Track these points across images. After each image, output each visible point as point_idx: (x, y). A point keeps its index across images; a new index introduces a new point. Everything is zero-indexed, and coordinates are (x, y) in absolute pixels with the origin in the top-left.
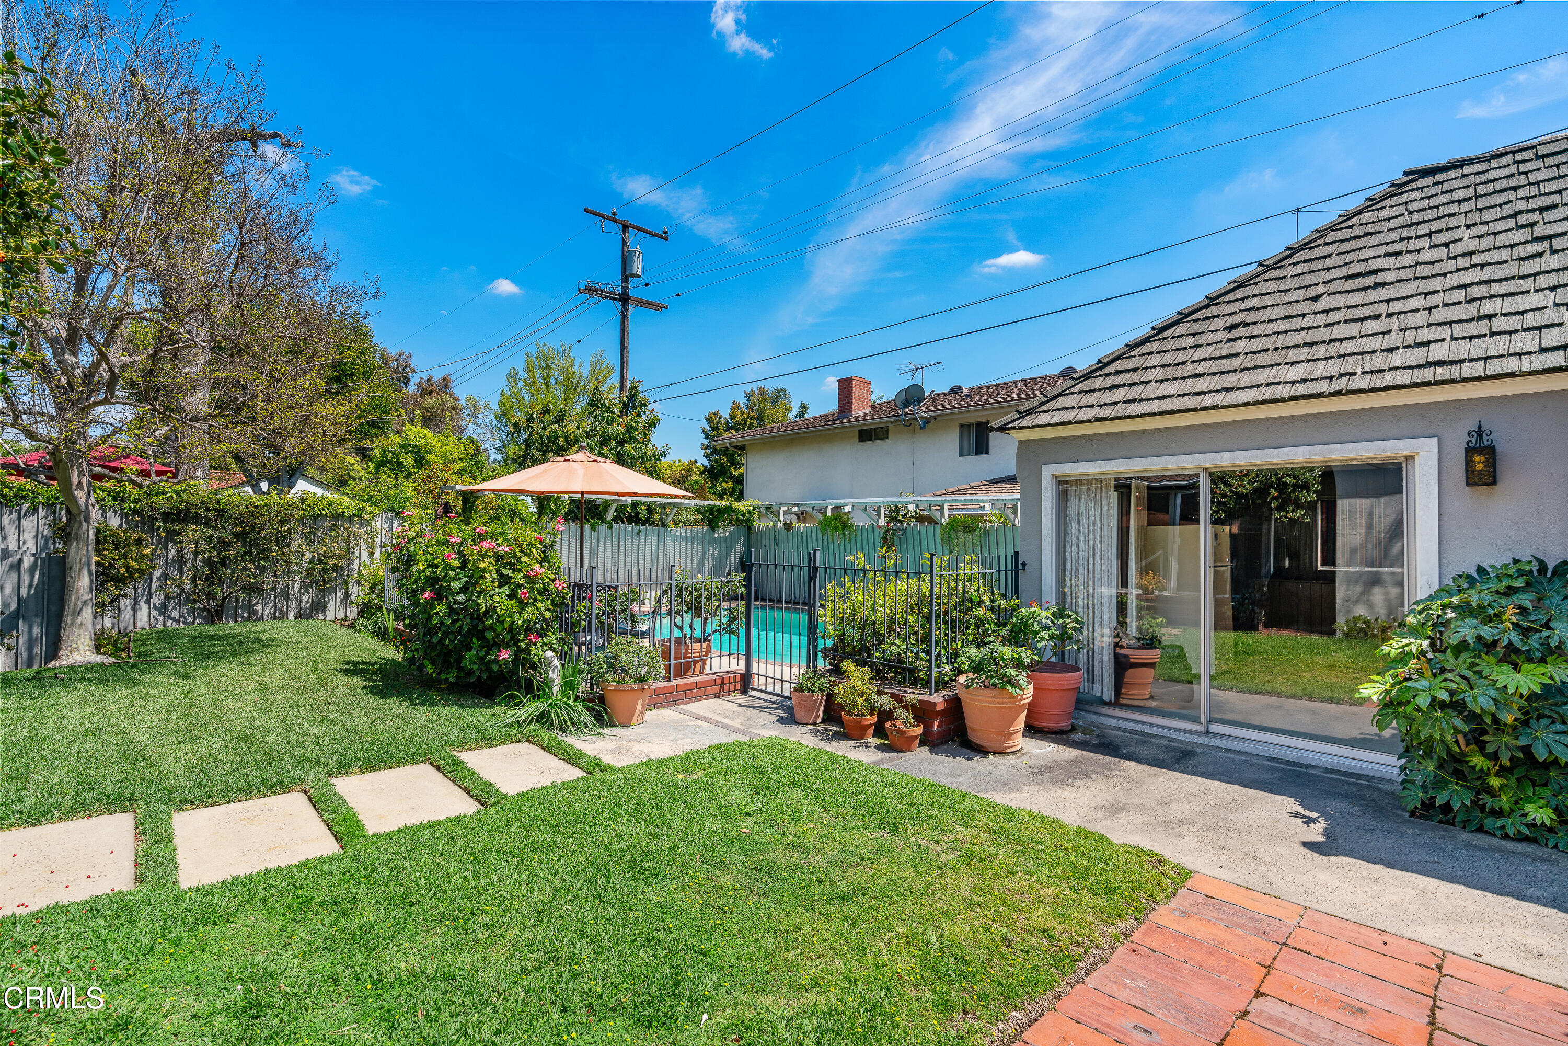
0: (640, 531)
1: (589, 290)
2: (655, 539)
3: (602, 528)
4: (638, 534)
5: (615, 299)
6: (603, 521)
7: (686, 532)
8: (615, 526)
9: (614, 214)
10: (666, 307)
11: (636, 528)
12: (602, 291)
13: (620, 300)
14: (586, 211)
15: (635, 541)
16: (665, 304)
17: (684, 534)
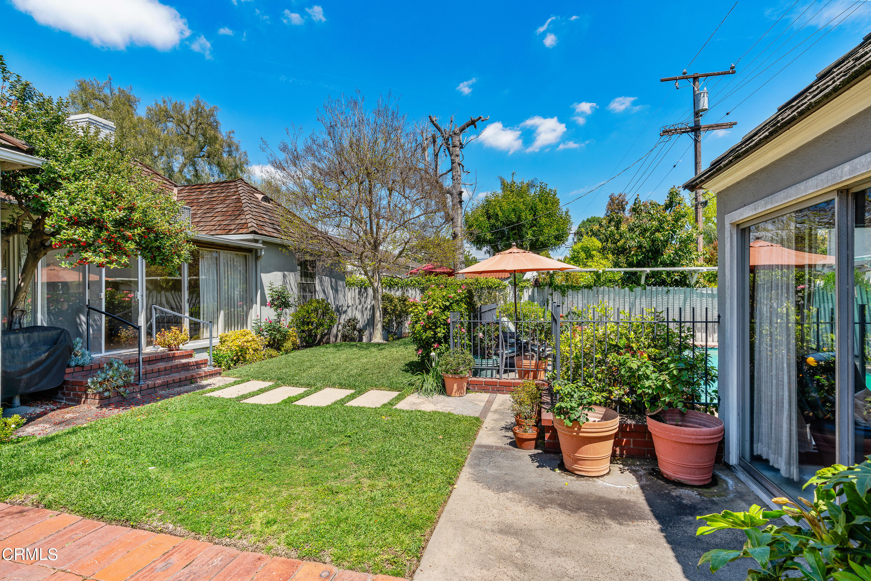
0: (669, 291)
1: (666, 132)
2: (682, 296)
3: (638, 289)
4: (667, 292)
5: (688, 132)
6: (639, 285)
7: (712, 291)
8: (648, 288)
9: (684, 73)
10: (735, 124)
11: (665, 289)
12: (676, 130)
13: (692, 131)
14: (662, 81)
15: (665, 298)
16: (733, 121)
17: (710, 292)
